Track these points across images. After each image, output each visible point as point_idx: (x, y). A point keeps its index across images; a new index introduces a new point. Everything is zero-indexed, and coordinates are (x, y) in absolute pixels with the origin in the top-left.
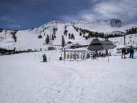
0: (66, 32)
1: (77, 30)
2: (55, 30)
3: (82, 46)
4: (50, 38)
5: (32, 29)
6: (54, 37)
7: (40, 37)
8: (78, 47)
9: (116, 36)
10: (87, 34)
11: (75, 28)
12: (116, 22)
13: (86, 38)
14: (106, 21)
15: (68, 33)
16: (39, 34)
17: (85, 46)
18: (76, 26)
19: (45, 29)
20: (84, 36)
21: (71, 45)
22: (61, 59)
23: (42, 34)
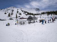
0: (18, 12)
1: (23, 11)
2: (13, 11)
3: (25, 18)
4: (11, 14)
5: (1, 9)
6: (12, 14)
7: (5, 13)
8: (23, 19)
9: (38, 15)
10: (27, 13)
11: (22, 11)
12: (38, 10)
13: (26, 15)
14: (34, 9)
15: (19, 12)
16: (5, 12)
17: (26, 18)
18: (22, 10)
19: (8, 10)
20: (25, 14)
21: (20, 17)
22: (16, 24)
23: (7, 12)
